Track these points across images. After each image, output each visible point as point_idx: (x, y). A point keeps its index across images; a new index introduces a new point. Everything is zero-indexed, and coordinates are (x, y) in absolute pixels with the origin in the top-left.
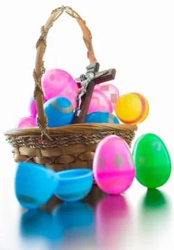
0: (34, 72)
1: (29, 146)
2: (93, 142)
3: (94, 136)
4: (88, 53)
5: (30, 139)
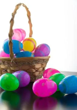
0: (9, 34)
1: (5, 65)
2: (33, 65)
5: (6, 62)
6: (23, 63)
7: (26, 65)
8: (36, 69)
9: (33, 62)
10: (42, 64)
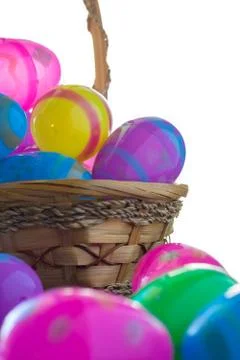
2: (76, 225)
3: (79, 210)
4: (89, 20)
6: (22, 214)
7: (37, 227)
8: (96, 251)
9: (75, 206)
10: (132, 225)
